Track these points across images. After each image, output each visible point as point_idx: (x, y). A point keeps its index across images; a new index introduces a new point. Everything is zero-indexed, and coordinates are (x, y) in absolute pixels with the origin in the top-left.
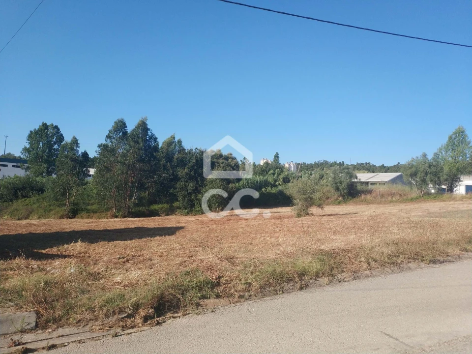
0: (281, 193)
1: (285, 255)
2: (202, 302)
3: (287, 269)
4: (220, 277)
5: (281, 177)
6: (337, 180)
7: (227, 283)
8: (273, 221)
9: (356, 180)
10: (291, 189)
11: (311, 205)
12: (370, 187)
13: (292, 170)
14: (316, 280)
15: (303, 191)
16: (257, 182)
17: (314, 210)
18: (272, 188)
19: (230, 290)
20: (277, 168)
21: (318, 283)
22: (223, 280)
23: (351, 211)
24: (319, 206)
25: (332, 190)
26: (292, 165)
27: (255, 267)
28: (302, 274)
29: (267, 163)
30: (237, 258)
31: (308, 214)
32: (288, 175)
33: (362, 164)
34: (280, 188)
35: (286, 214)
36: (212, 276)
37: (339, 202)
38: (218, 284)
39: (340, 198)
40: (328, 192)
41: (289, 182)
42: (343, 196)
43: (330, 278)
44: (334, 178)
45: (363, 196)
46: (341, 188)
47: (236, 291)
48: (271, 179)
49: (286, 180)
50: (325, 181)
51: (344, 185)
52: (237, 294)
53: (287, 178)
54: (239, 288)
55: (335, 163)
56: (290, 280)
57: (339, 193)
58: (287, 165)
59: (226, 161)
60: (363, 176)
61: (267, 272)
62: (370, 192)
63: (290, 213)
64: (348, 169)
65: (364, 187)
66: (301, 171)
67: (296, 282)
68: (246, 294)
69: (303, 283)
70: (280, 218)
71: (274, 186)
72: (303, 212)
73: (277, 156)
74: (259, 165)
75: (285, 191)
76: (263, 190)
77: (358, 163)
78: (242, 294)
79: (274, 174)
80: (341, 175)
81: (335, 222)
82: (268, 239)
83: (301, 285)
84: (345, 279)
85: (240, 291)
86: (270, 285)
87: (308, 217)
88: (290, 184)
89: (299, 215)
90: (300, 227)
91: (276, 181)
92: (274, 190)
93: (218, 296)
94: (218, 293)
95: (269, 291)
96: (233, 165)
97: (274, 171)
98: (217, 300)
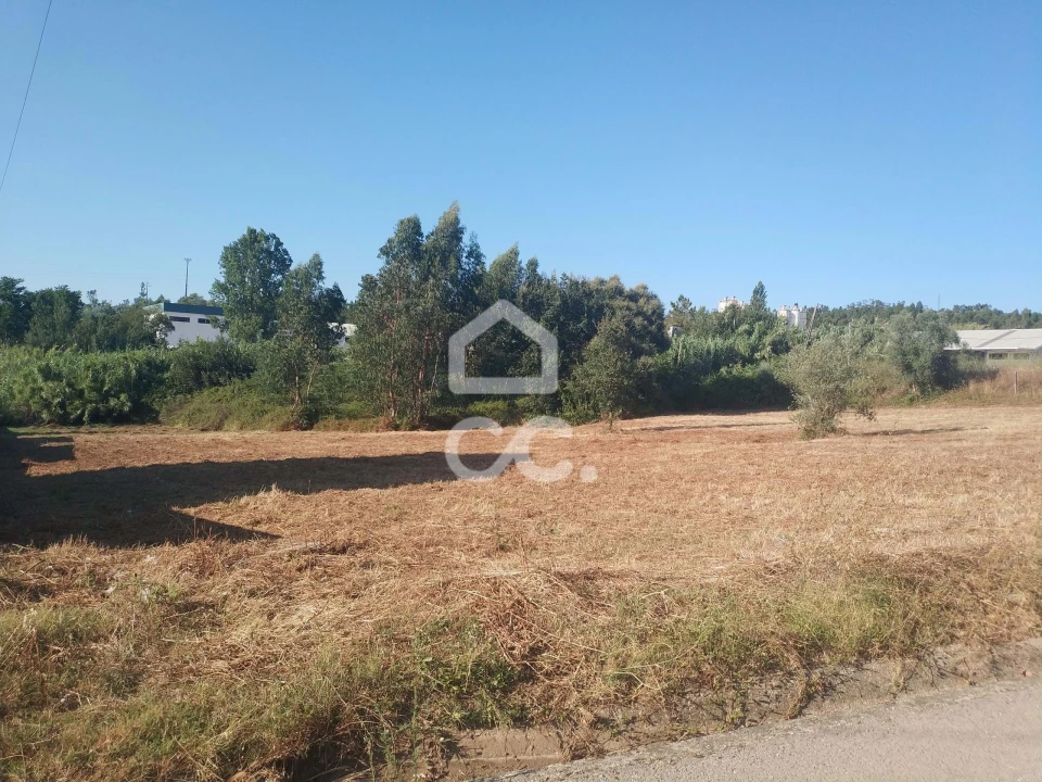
0: (766, 377)
1: (758, 577)
2: (464, 739)
3: (761, 627)
4: (535, 651)
5: (768, 339)
6: (907, 346)
7: (558, 672)
8: (743, 445)
9: (955, 347)
10: (793, 369)
11: (842, 408)
12: (990, 363)
13: (796, 322)
14: (859, 666)
15: (822, 374)
16: (708, 352)
17: (849, 420)
18: (743, 366)
19: (564, 699)
20: (759, 319)
21: (867, 677)
22: (545, 662)
23: (944, 424)
24: (863, 410)
25: (895, 371)
26: (795, 313)
27: (660, 612)
28: (813, 648)
29: (734, 308)
30: (609, 576)
31: (833, 430)
32: (784, 335)
33: (969, 308)
34: (764, 365)
35: (777, 428)
36: (509, 646)
37: (912, 400)
38: (528, 676)
39: (915, 391)
40: (885, 374)
41: (787, 349)
42: (922, 385)
43: (908, 661)
44: (900, 342)
45: (972, 386)
46: (915, 365)
47: (585, 703)
48: (742, 345)
49: (780, 347)
50: (876, 349)
51: (925, 359)
52: (586, 716)
53: (781, 342)
54: (598, 689)
55: (901, 306)
56: (770, 666)
57: (911, 378)
58: (783, 313)
59: (632, 305)
60: (974, 338)
61: (694, 635)
62: (993, 375)
63: (785, 428)
64: (936, 318)
65: (975, 364)
66: (816, 325)
67: (791, 674)
68: (619, 717)
69: (815, 677)
70: (761, 439)
71: (749, 360)
72: (821, 426)
73: (759, 292)
74: (716, 313)
75: (776, 374)
76: (723, 370)
77: (956, 307)
78: (603, 713)
79: (750, 333)
80: (916, 334)
81: (905, 452)
82: (723, 497)
83: (809, 685)
84: (962, 668)
85: (598, 702)
86: (702, 682)
87: (832, 439)
88: (790, 357)
89: (809, 434)
90: (811, 466)
91: (754, 349)
92: (749, 372)
93: (521, 720)
94: (523, 708)
95: (699, 706)
96: (650, 312)
97: (751, 324)
98: (518, 735)
